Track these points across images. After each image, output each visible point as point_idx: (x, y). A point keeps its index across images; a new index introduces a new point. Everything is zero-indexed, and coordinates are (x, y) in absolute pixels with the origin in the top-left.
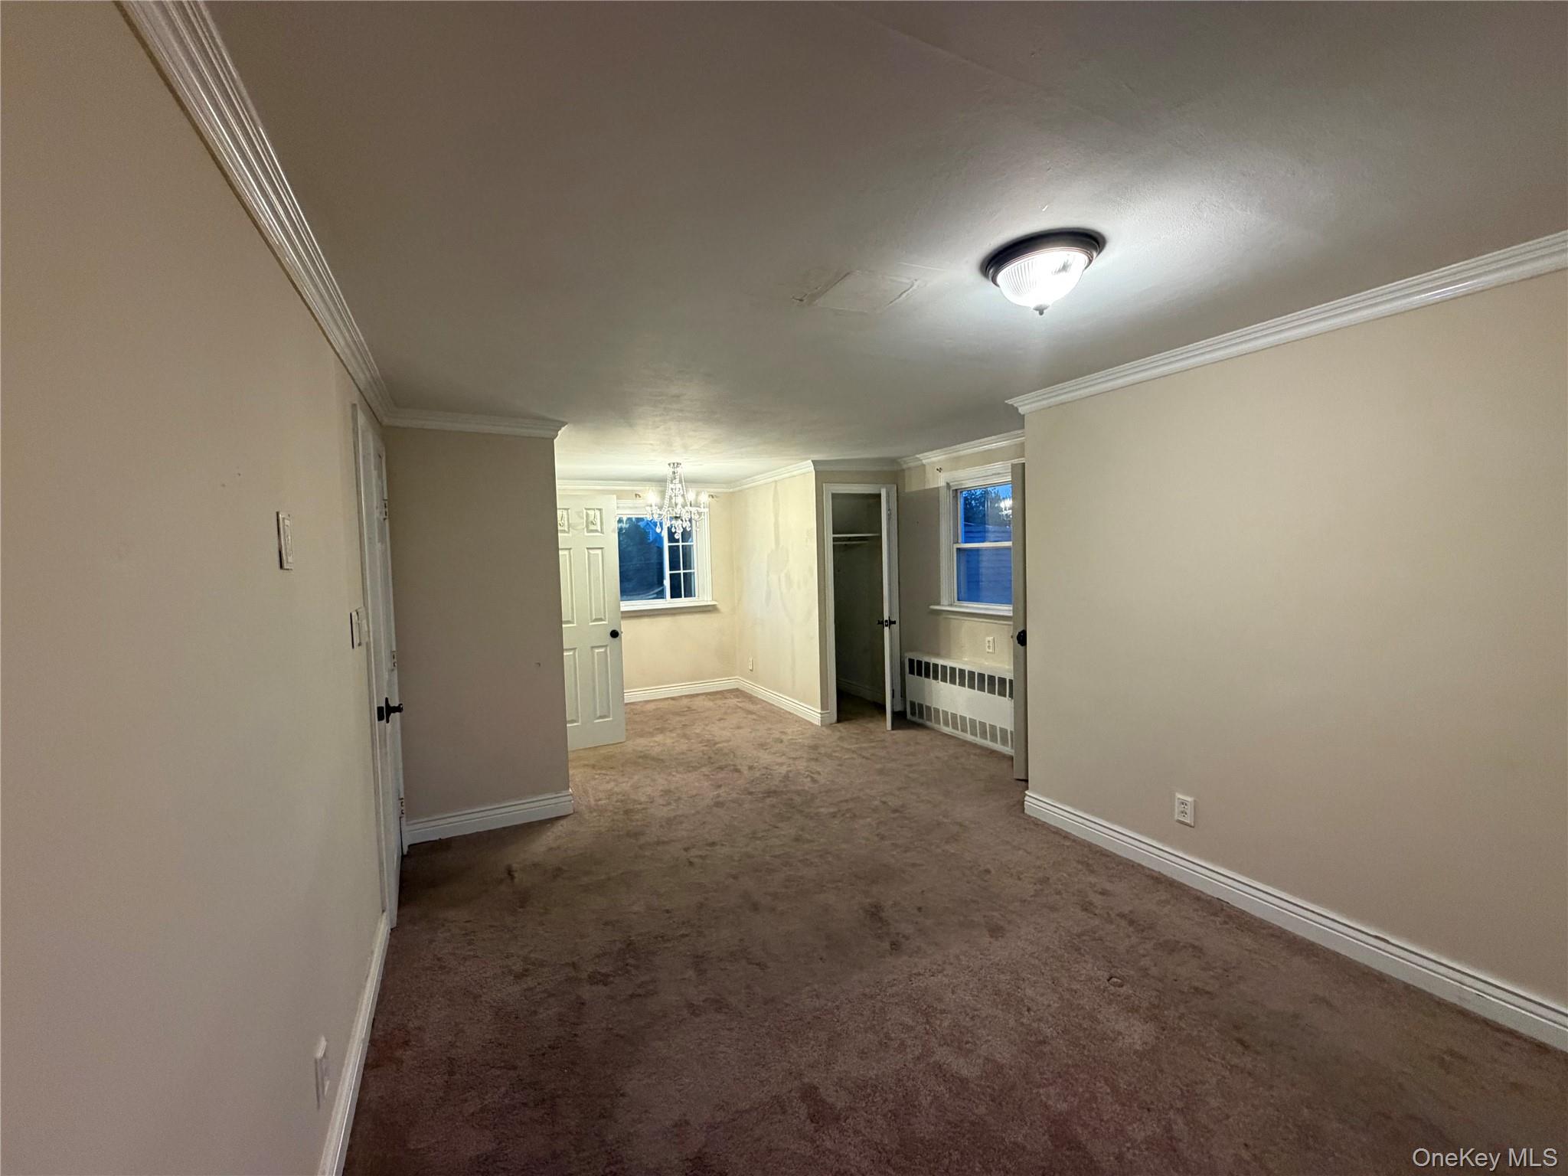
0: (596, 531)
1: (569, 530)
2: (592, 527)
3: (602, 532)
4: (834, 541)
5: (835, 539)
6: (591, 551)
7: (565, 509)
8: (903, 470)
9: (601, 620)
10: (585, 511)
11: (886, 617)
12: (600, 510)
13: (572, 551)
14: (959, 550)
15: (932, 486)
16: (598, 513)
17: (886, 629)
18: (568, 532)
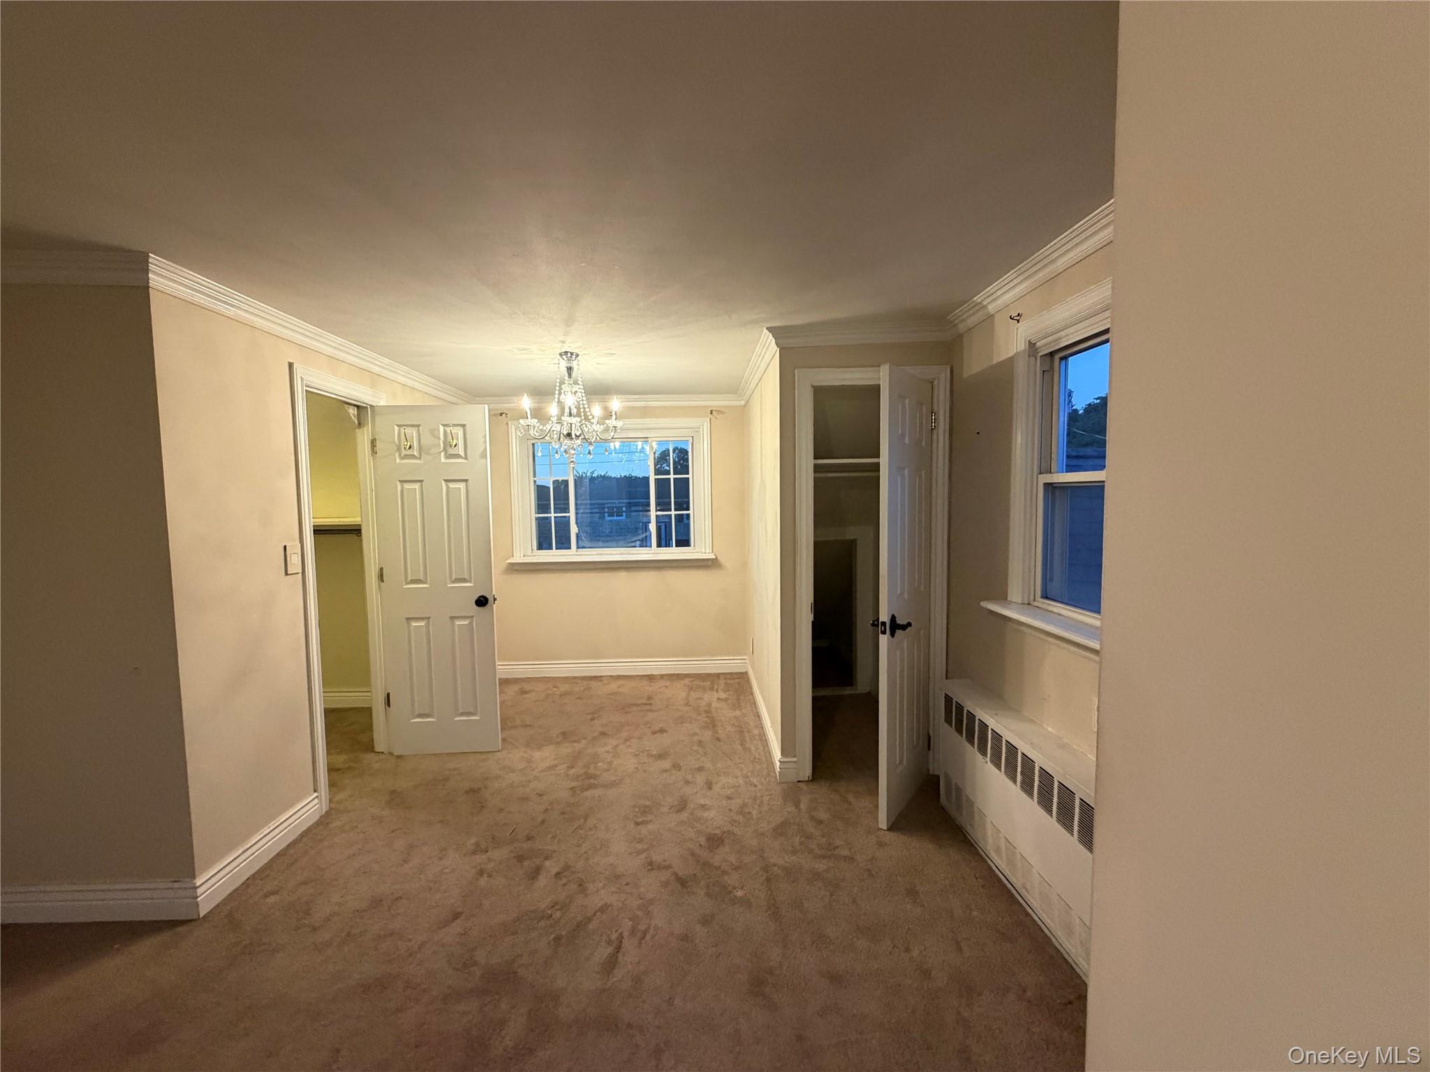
0: (458, 456)
1: (420, 455)
2: (451, 451)
3: (466, 458)
4: (815, 471)
5: (817, 469)
6: (452, 485)
7: (413, 426)
8: (960, 336)
9: (464, 580)
10: (442, 428)
11: (884, 617)
12: (464, 426)
13: (423, 483)
14: (1049, 487)
15: (1003, 357)
16: (460, 431)
17: (884, 640)
18: (420, 458)
